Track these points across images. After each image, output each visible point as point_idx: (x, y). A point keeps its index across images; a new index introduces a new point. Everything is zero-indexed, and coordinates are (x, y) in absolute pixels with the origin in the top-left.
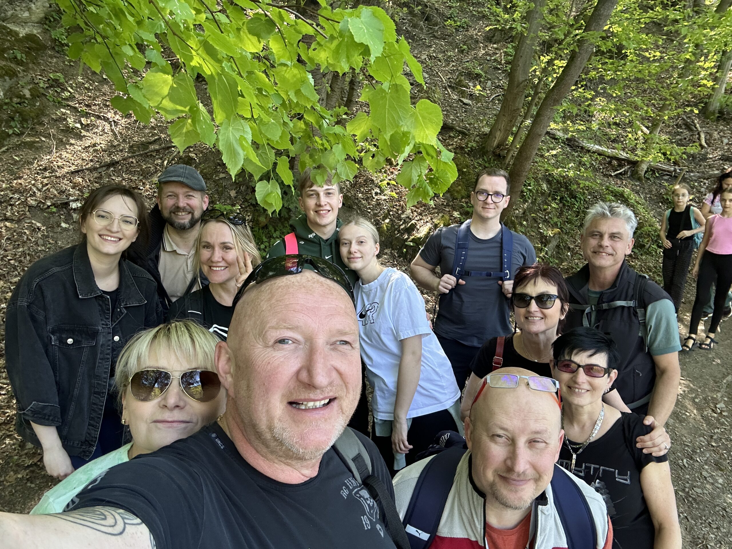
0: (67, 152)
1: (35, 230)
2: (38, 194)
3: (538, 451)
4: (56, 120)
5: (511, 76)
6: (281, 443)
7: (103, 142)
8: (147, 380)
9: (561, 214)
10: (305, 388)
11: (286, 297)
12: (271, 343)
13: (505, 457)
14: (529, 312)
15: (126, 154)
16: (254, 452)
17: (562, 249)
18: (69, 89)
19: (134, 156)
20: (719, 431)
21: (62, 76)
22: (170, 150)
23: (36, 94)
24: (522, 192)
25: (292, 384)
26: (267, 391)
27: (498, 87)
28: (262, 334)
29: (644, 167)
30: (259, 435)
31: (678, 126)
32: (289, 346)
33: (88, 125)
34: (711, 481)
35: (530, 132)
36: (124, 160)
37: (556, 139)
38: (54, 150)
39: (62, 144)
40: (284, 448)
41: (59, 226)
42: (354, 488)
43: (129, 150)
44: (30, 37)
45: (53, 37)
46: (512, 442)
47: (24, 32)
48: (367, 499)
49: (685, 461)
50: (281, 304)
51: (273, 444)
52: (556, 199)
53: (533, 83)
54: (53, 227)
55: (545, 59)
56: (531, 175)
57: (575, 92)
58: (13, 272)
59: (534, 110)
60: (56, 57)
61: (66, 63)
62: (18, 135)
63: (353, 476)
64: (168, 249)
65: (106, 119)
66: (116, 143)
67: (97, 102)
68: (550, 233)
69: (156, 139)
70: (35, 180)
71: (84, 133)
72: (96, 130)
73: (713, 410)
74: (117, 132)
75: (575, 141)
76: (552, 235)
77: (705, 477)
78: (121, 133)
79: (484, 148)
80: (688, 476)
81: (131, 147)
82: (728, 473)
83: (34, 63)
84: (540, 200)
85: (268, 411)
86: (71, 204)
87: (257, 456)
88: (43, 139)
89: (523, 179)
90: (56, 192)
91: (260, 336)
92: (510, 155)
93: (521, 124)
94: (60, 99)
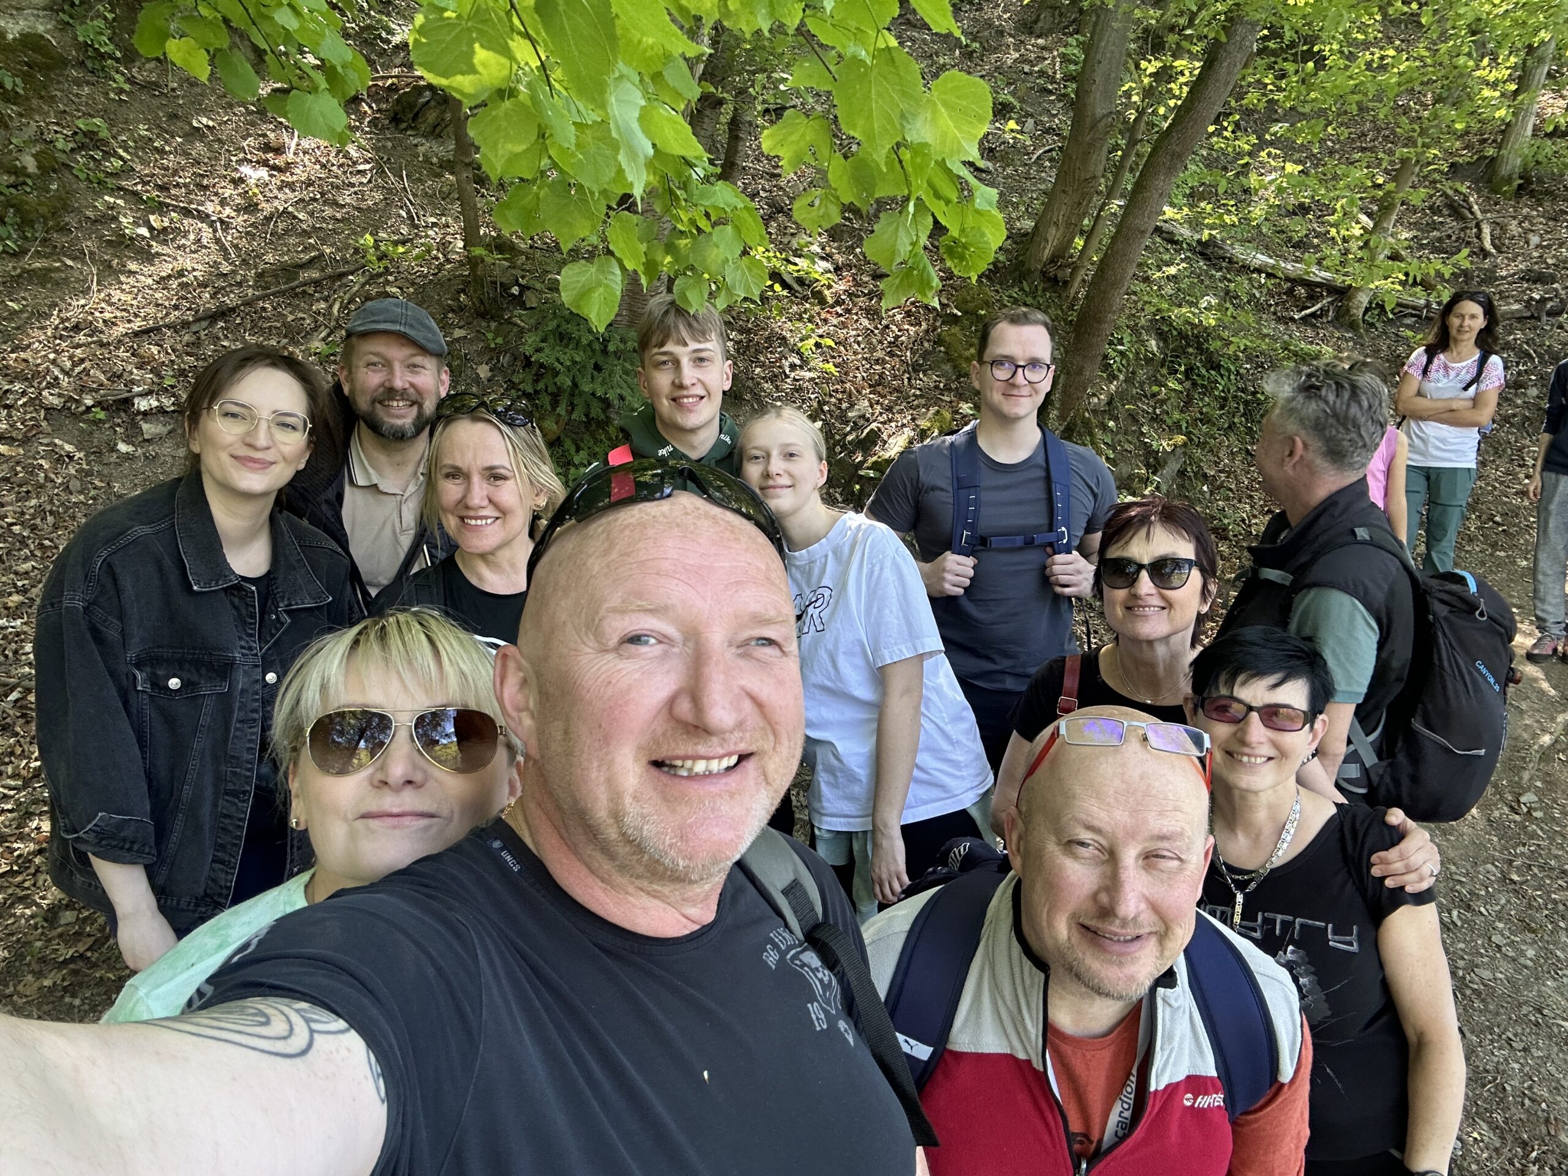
0: (123, 291)
1: (61, 459)
2: (64, 381)
3: (1165, 876)
4: (96, 221)
5: (1077, 106)
6: (638, 847)
7: (200, 267)
8: (341, 733)
9: (1189, 402)
10: (688, 733)
11: (641, 545)
12: (614, 641)
13: (1095, 887)
14: (1135, 597)
15: (250, 292)
16: (585, 871)
17: (1190, 478)
18: (120, 151)
19: (268, 296)
20: (1525, 850)
21: (104, 125)
22: (344, 281)
23: (50, 166)
24: (1106, 357)
25: (660, 726)
26: (606, 740)
27: (1048, 131)
28: (593, 627)
29: (1363, 299)
30: (592, 832)
31: (1435, 210)
32: (651, 649)
33: (165, 229)
34: (1512, 954)
35: (1120, 227)
36: (247, 304)
37: (1176, 242)
38: (95, 287)
39: (110, 272)
40: (646, 857)
41: (113, 449)
42: (790, 948)
43: (256, 282)
44: (30, 41)
45: (81, 39)
46: (1111, 857)
47: (17, 28)
48: (817, 969)
49: (1455, 913)
50: (630, 560)
51: (623, 850)
52: (1176, 371)
53: (1125, 121)
54: (98, 453)
55: (1151, 66)
56: (1123, 321)
57: (1215, 139)
58: (20, 550)
59: (1128, 182)
60: (88, 83)
61: (112, 95)
62: (14, 255)
63: (787, 926)
64: (361, 481)
65: (204, 217)
66: (225, 268)
67: (181, 181)
68: (1165, 445)
69: (315, 257)
70: (56, 352)
71: (156, 247)
72: (183, 241)
73: (1512, 809)
74: (227, 244)
75: (1216, 245)
76: (1169, 449)
77: (1498, 946)
78: (236, 246)
79: (1022, 263)
80: (1461, 945)
81: (260, 276)
82: (1546, 937)
83: (41, 97)
84: (1142, 374)
85: (610, 781)
86: (136, 401)
87: (591, 880)
88: (69, 262)
89: (1107, 328)
90: (102, 377)
91: (588, 628)
92: (1079, 279)
93: (1101, 209)
94: (102, 175)
